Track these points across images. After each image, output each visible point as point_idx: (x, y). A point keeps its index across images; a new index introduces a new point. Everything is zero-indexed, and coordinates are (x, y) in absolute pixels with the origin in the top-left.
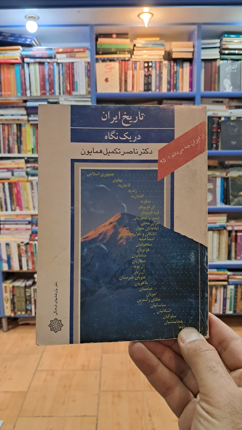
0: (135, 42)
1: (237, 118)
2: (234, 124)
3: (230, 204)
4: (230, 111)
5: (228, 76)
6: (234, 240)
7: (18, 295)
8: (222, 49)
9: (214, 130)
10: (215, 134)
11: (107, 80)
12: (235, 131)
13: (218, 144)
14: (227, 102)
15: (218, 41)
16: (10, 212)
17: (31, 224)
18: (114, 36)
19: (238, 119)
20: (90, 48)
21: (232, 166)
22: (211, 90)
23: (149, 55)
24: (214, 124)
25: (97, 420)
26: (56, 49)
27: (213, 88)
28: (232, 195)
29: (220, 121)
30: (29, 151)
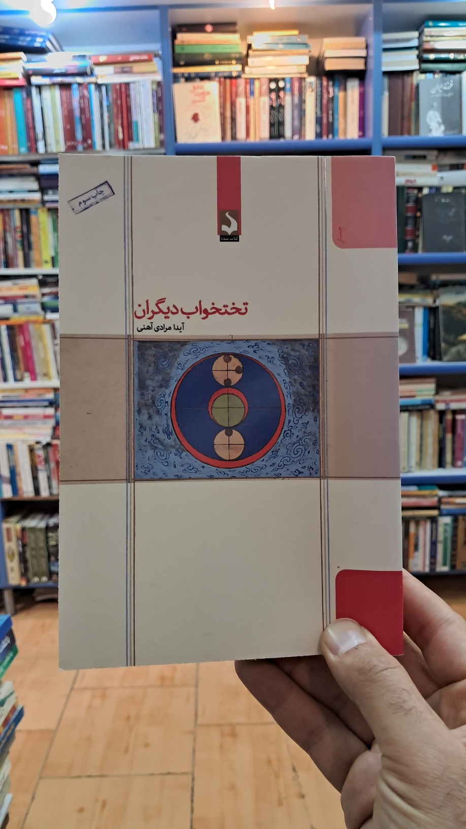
0: (250, 39)
1: (455, 188)
2: (448, 201)
3: (440, 359)
4: (440, 175)
5: (435, 104)
6: (449, 428)
7: (33, 545)
8: (422, 51)
9: (410, 214)
10: (410, 222)
11: (195, 118)
12: (451, 214)
13: (417, 241)
14: (434, 158)
15: (415, 34)
16: (11, 384)
17: (54, 406)
18: (209, 28)
19: (456, 191)
20: (160, 53)
21: (445, 284)
22: (402, 134)
23: (278, 66)
24: (408, 201)
25: (193, 780)
26: (94, 56)
27: (405, 130)
28: (446, 341)
29: (420, 195)
30: (46, 262)
